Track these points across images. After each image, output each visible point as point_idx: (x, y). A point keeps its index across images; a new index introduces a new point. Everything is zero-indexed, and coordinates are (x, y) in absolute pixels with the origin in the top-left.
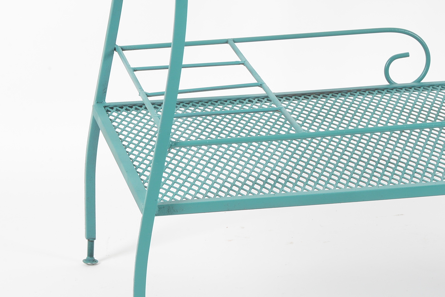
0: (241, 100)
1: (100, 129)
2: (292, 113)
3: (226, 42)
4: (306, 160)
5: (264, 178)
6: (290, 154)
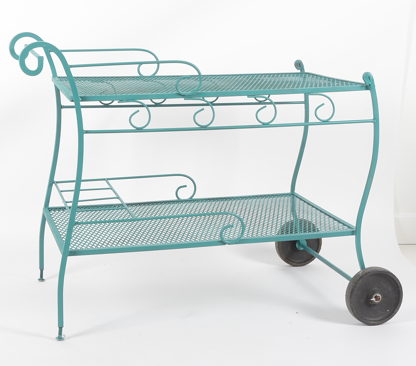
0: (110, 206)
1: (46, 220)
2: (131, 209)
3: (104, 180)
4: (138, 232)
5: (119, 240)
6: (131, 229)
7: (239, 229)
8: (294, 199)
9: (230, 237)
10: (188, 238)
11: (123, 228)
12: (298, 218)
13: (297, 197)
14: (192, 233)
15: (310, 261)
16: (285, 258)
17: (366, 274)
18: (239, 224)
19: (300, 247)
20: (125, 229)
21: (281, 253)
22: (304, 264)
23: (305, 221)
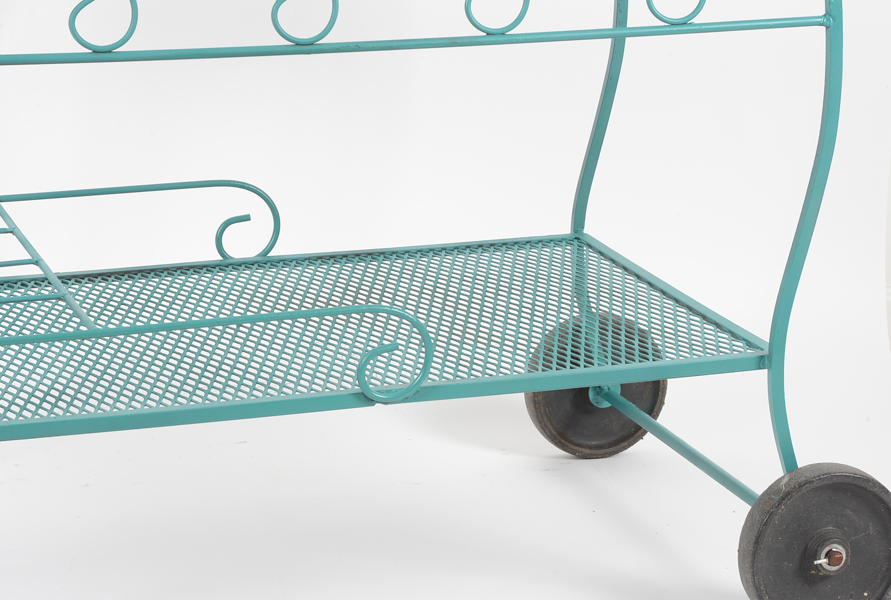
4: (102, 368)
5: (41, 395)
6: (79, 359)
7: (414, 352)
8: (583, 255)
9: (387, 379)
10: (243, 387)
11: (54, 355)
12: (594, 310)
13: (590, 246)
14: (270, 370)
15: (630, 440)
16: (554, 432)
17: (800, 486)
18: (415, 338)
19: (599, 398)
20: (60, 358)
21: (542, 417)
22: (612, 449)
23: (617, 322)
